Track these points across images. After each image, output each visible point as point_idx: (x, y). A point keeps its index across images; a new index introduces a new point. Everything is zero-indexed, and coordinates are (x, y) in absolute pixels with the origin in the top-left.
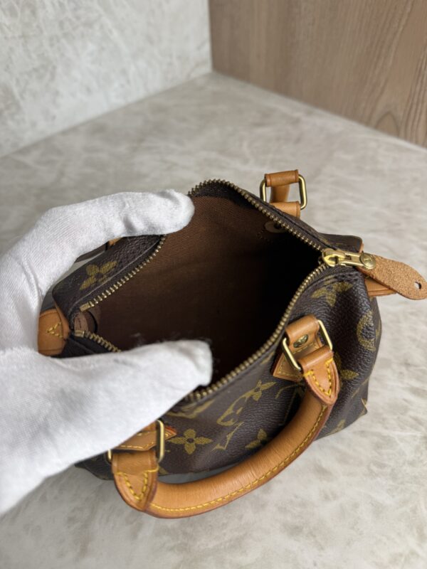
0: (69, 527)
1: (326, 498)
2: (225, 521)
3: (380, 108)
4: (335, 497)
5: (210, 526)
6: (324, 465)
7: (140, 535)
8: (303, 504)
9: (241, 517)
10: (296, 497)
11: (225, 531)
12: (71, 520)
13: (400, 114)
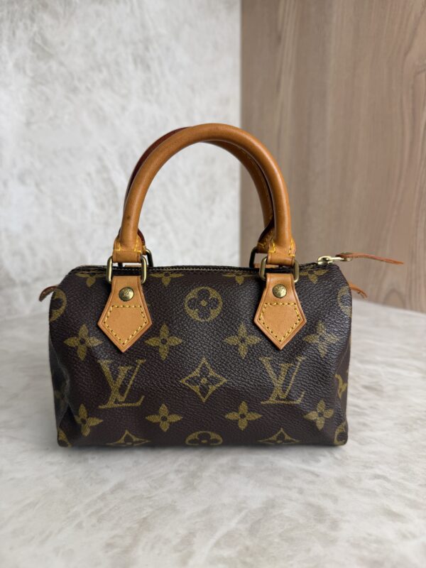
0: (107, 552)
1: (404, 537)
2: (290, 554)
3: (386, 286)
4: (414, 536)
5: (273, 557)
6: (394, 510)
7: (191, 562)
8: (379, 541)
9: (309, 550)
10: (370, 535)
11: (291, 562)
12: (109, 546)
13: (403, 290)
